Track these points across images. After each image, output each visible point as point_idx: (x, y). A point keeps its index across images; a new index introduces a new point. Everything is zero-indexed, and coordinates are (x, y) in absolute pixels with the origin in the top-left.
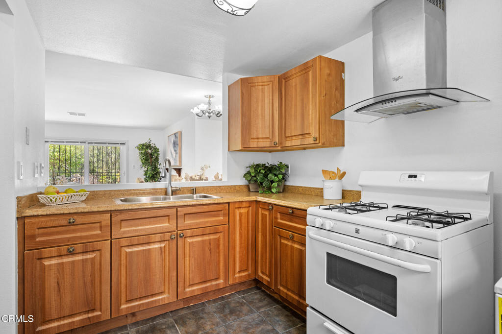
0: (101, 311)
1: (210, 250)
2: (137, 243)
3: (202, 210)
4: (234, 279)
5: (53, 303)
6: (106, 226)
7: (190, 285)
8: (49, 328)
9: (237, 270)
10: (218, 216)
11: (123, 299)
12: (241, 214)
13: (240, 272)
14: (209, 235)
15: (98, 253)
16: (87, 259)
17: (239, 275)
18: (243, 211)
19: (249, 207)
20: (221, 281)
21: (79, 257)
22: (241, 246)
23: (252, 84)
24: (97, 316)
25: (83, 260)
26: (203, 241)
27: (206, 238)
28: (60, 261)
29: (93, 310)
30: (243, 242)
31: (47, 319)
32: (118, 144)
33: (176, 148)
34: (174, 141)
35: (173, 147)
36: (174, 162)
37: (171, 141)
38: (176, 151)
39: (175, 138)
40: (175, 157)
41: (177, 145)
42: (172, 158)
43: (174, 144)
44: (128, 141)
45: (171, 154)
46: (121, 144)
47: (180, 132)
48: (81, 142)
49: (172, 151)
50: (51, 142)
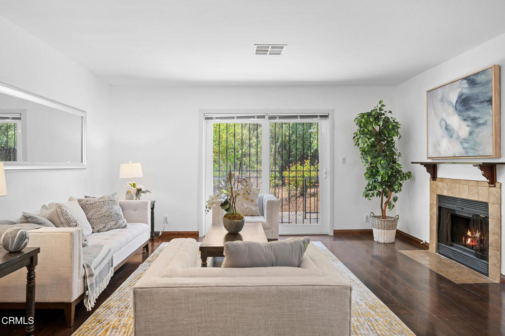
32: (316, 116)
33: (477, 111)
34: (460, 97)
35: (455, 112)
36: (464, 148)
37: (442, 100)
38: (474, 119)
39: (470, 88)
40: (471, 133)
41: (482, 102)
42: (451, 137)
43: (464, 103)
44: (333, 110)
45: (444, 130)
46: (321, 116)
47: (497, 68)
48: (259, 117)
49: (446, 123)
50: (217, 118)
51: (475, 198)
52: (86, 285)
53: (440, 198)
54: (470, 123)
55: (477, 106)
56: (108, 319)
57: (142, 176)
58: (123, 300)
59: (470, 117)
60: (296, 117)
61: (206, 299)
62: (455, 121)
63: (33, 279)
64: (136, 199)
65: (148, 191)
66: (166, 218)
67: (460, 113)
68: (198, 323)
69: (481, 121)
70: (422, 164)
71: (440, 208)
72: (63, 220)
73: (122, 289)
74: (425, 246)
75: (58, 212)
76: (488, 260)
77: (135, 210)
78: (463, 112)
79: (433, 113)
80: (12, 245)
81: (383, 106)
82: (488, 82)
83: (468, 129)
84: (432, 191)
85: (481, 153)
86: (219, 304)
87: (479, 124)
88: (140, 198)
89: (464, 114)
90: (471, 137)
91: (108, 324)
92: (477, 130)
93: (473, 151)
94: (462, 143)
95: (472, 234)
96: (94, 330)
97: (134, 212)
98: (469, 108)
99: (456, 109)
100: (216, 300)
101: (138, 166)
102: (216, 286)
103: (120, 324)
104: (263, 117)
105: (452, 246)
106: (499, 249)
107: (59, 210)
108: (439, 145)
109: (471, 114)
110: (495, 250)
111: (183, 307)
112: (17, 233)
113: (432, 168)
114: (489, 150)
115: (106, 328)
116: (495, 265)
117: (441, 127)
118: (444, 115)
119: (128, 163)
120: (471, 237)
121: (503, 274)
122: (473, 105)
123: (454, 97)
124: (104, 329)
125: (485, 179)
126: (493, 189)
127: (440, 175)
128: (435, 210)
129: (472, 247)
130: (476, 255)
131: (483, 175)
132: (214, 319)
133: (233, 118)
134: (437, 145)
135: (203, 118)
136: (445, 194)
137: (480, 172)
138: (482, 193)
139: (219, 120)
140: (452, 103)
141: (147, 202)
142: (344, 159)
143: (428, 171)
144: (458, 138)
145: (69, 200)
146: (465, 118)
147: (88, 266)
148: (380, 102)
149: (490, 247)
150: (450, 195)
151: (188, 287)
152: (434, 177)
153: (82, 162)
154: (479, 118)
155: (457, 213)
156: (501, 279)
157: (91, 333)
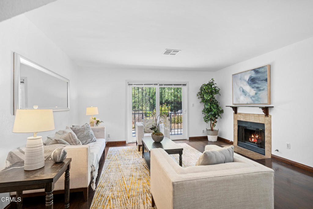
32: (181, 85)
33: (260, 84)
34: (250, 78)
35: (248, 84)
36: (252, 100)
37: (241, 79)
38: (258, 88)
39: (256, 74)
40: (256, 94)
41: (262, 80)
42: (246, 95)
43: (252, 81)
44: (188, 82)
45: (242, 92)
46: (183, 85)
47: (269, 66)
48: (155, 84)
49: (243, 89)
50: (134, 84)
51: (258, 122)
52: (92, 176)
53: (239, 122)
54: (255, 89)
55: (259, 82)
56: (106, 194)
57: (98, 114)
58: (108, 182)
59: (256, 87)
60: (172, 85)
61: (210, 184)
62: (248, 88)
63: (68, 177)
64: (96, 126)
65: (102, 122)
66: (109, 135)
67: (250, 85)
68: (207, 198)
69: (261, 89)
70: (231, 107)
71: (239, 126)
72: (73, 140)
73: (103, 175)
74: (231, 143)
75: (70, 136)
76: (264, 148)
77: (98, 132)
78: (252, 84)
79: (236, 85)
80: (59, 158)
81: (214, 81)
82: (265, 72)
83: (255, 92)
84: (234, 119)
85: (261, 103)
86: (217, 186)
87: (260, 90)
88: (98, 125)
89: (252, 85)
90: (256, 95)
91: (108, 197)
92: (259, 92)
93: (257, 101)
94: (251, 98)
95: (254, 136)
96: (102, 202)
97: (97, 133)
98: (255, 83)
99: (248, 83)
100: (215, 185)
101: (96, 109)
102: (215, 177)
103: (115, 196)
104: (157, 84)
105: (245, 142)
106: (270, 143)
107: (70, 135)
108: (239, 98)
109: (256, 85)
110: (268, 144)
111: (199, 190)
112: (61, 151)
113: (235, 109)
114: (266, 101)
115: (108, 199)
116: (268, 150)
117: (240, 91)
118: (242, 86)
119: (91, 107)
120: (254, 138)
121: (272, 154)
122: (257, 82)
123: (247, 78)
124: (108, 200)
125: (264, 114)
126: (267, 118)
127: (238, 111)
128: (236, 127)
129: (254, 143)
130: (258, 146)
131: (263, 112)
132: (214, 195)
133: (142, 85)
134: (237, 99)
135: (128, 84)
136: (242, 120)
137: (262, 111)
138: (261, 120)
139: (135, 85)
140: (246, 80)
141: (104, 128)
142: (193, 105)
143: (233, 110)
144: (249, 96)
145: (66, 128)
146: (253, 87)
147: (93, 166)
148: (212, 79)
149: (266, 143)
150: (244, 120)
151: (201, 179)
152: (236, 112)
153: (68, 107)
154: (261, 87)
155: (247, 128)
156: (272, 156)
157: (102, 204)
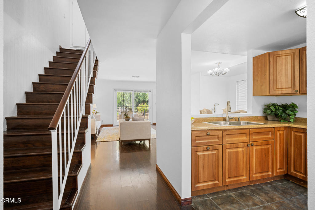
0: (218, 181)
1: (265, 154)
2: (233, 147)
3: (261, 131)
4: (277, 172)
5: (201, 174)
6: (220, 137)
7: (255, 173)
8: (200, 186)
9: (278, 168)
10: (268, 135)
11: (227, 177)
12: (280, 134)
13: (279, 169)
14: (264, 146)
15: (217, 151)
16: (213, 153)
17: (279, 171)
18: (281, 132)
19: (284, 130)
20: (270, 173)
21: (210, 152)
22: (280, 154)
23: (277, 56)
24: (217, 183)
25: (212, 154)
26: (262, 149)
27: (263, 147)
28: (203, 154)
29: (215, 180)
30: (281, 151)
31: (199, 181)
44: (153, 89)
46: (149, 91)
50: (118, 91)
65: (99, 112)
104: (132, 91)
135: (114, 91)
141: (100, 115)
